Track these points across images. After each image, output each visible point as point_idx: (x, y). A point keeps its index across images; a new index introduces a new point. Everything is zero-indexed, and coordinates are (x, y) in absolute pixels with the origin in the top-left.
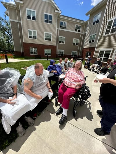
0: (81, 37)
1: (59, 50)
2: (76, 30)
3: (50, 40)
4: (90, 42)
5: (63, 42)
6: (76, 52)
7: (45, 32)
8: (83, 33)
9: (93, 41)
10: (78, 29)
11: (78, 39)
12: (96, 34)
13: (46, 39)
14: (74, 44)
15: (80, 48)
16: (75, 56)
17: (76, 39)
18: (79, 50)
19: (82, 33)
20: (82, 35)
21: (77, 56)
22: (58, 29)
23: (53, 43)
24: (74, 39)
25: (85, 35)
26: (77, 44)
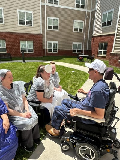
0: (87, 17)
1: (48, 42)
2: (78, 6)
3: (29, 23)
4: (104, 25)
5: (56, 28)
6: (81, 43)
7: (18, 10)
8: (91, 11)
9: (109, 23)
10: (80, 4)
11: (83, 22)
12: (113, 10)
13: (22, 23)
14: (76, 29)
15: (86, 37)
16: (79, 51)
17: (79, 21)
18: (86, 40)
19: (89, 11)
20: (89, 13)
21: (82, 51)
22: (44, 4)
23: (36, 29)
24: (75, 21)
25: (94, 13)
26: (81, 30)
